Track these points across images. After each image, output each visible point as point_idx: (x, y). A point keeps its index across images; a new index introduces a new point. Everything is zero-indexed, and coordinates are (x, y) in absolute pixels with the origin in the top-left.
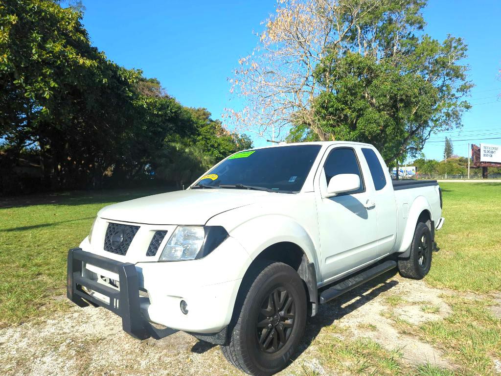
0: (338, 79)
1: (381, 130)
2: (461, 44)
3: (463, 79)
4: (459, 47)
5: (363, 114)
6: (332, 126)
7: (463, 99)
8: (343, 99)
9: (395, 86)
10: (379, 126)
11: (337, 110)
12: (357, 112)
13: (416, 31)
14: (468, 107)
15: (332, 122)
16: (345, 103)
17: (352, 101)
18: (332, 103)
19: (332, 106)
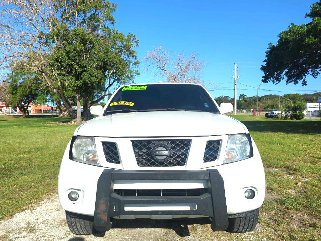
0: (69, 43)
1: (98, 82)
2: (135, 39)
3: (136, 59)
4: (135, 41)
5: (86, 70)
6: (64, 75)
7: (136, 69)
8: (73, 58)
9: (107, 56)
10: (98, 79)
11: (67, 64)
12: (83, 68)
13: (110, 24)
14: (138, 74)
15: (63, 72)
16: (74, 60)
17: (79, 60)
18: (64, 59)
19: (64, 62)
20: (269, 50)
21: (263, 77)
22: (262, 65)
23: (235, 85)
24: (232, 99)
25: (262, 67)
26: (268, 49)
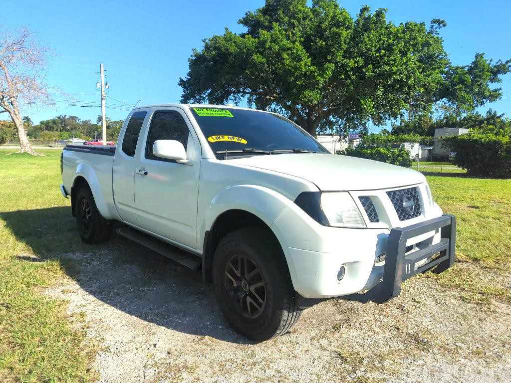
20: (194, 58)
21: (183, 96)
22: (180, 78)
23: (102, 99)
24: (83, 121)
25: (180, 81)
26: (191, 56)
